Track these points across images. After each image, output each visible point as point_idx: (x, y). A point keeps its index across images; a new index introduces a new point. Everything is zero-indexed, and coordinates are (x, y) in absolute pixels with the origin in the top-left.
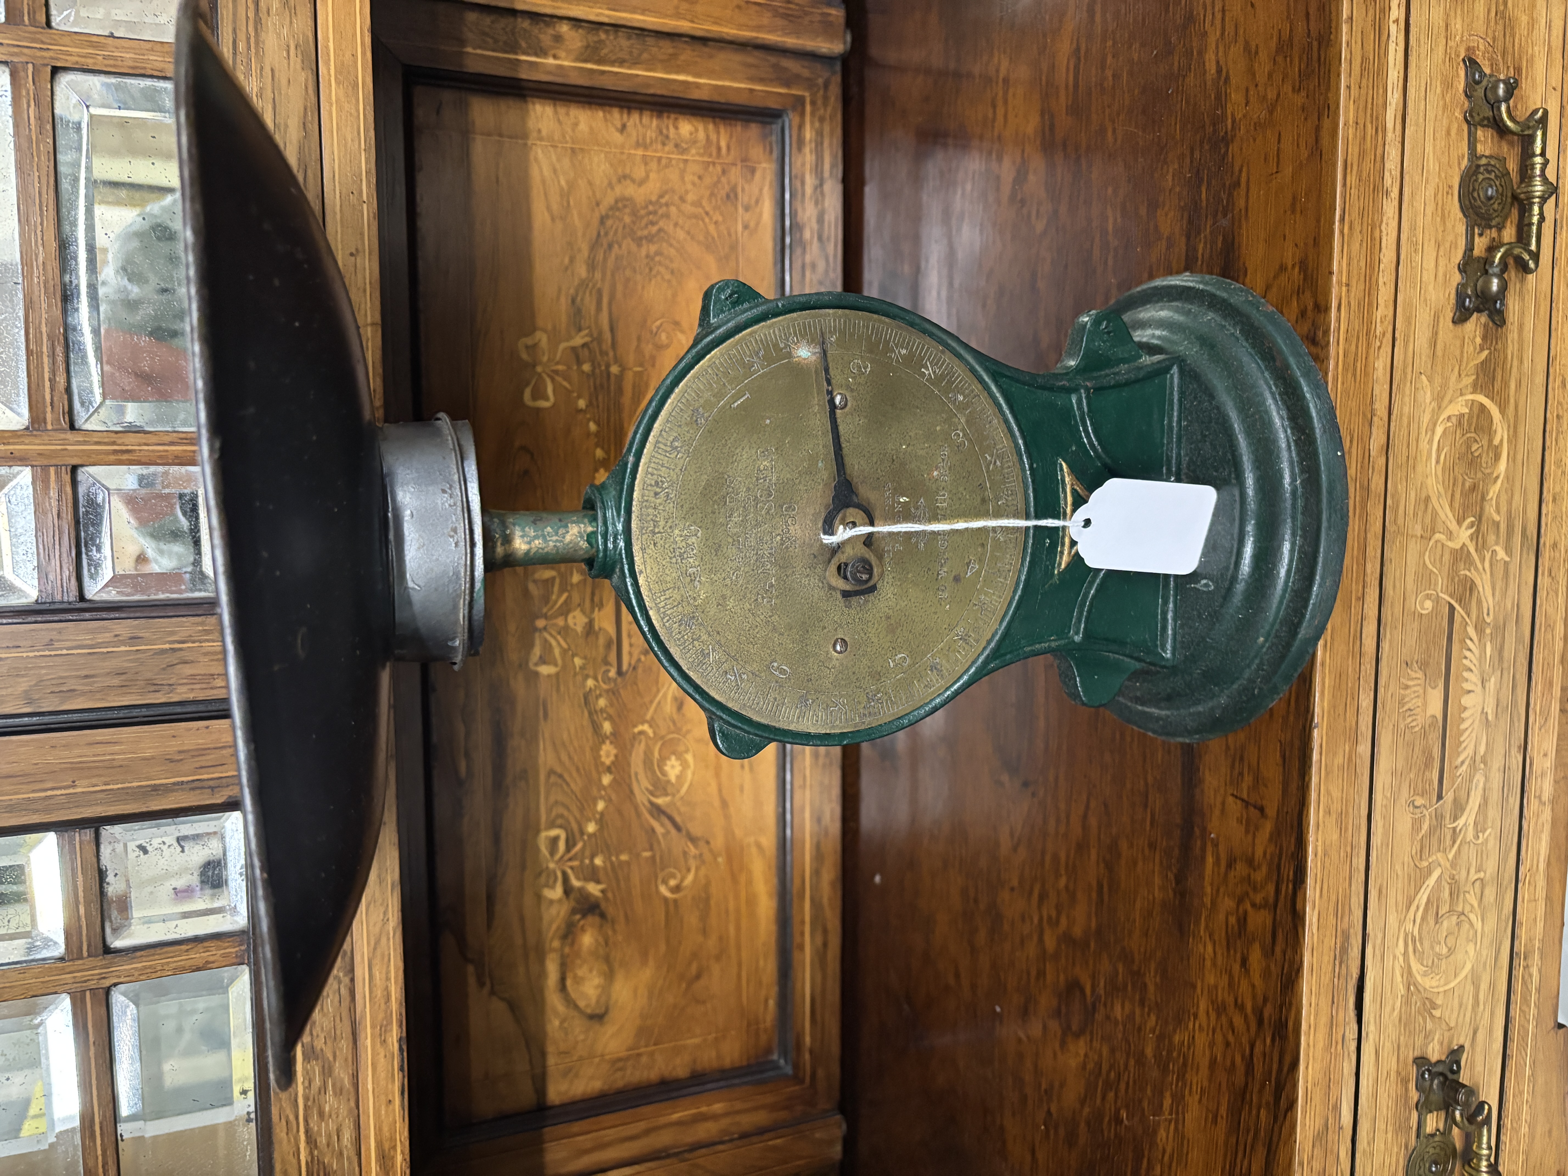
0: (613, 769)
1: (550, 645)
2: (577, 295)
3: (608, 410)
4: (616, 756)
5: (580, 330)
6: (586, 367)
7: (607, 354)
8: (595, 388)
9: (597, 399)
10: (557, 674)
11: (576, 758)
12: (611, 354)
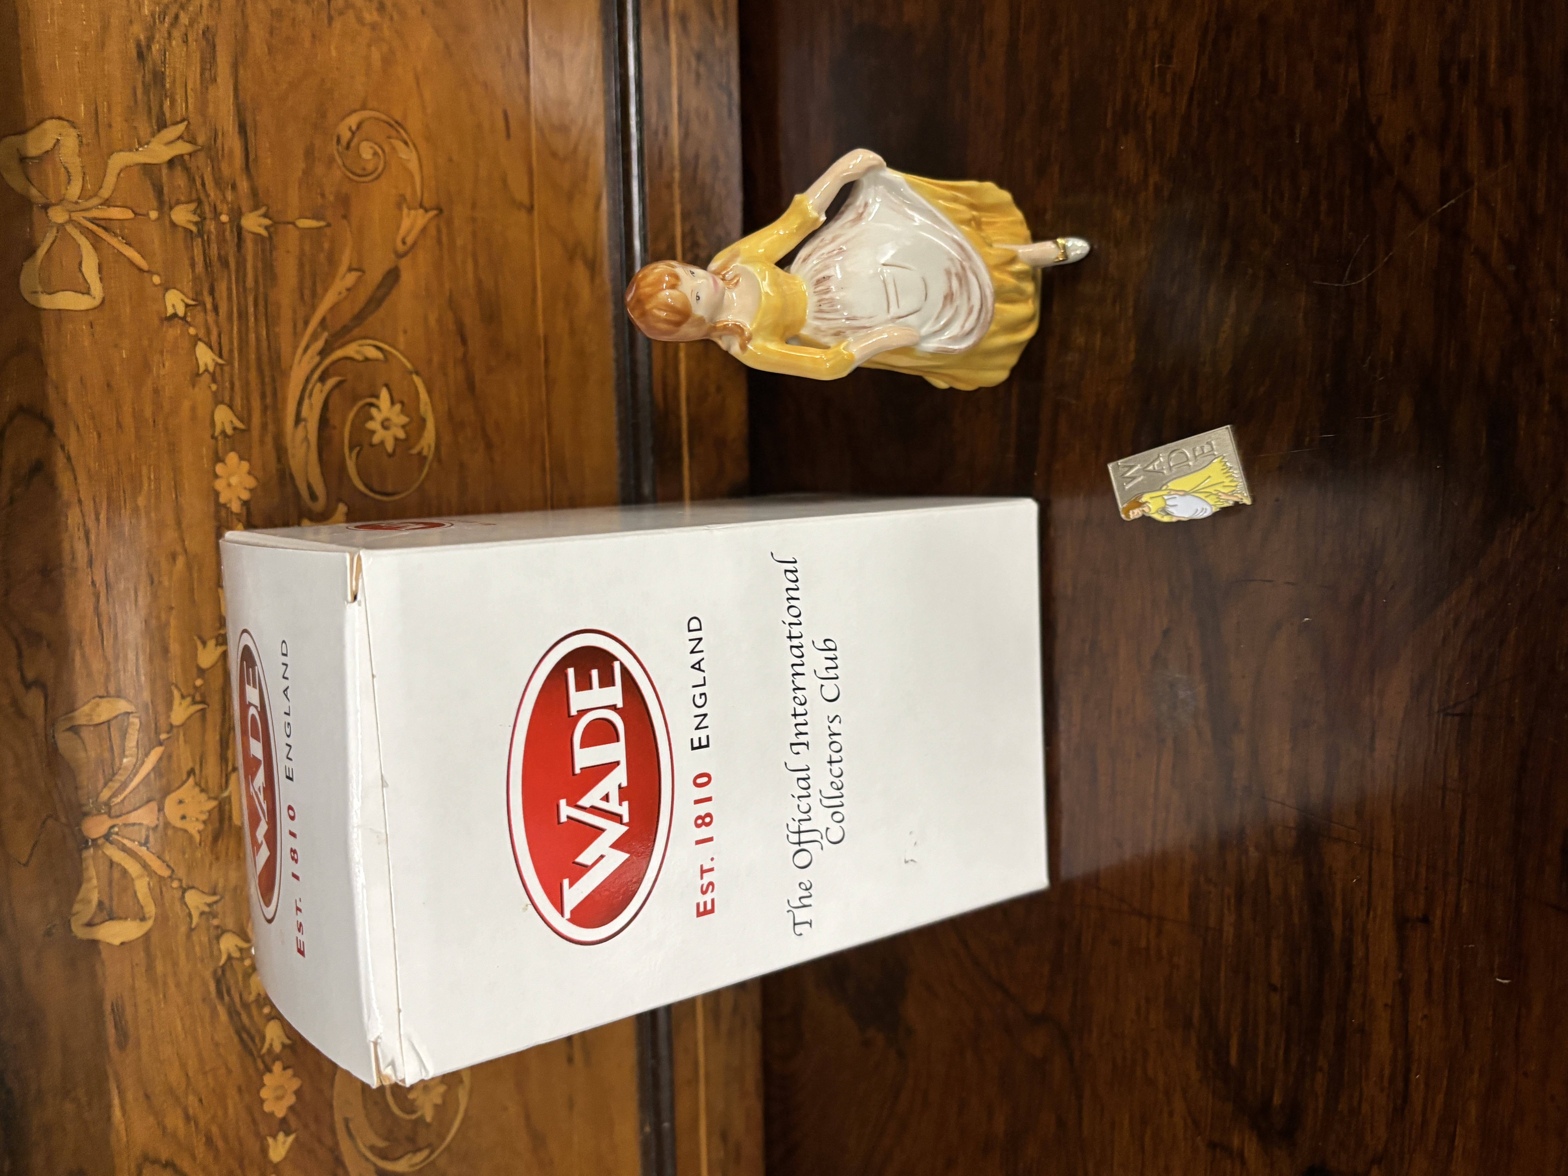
0: (293, 1122)
1: (125, 872)
2: (150, 39)
3: (243, 315)
4: (298, 1093)
5: (162, 125)
6: (183, 215)
7: (234, 187)
8: (207, 265)
9: (212, 292)
10: (147, 936)
11: (203, 1120)
12: (244, 185)
